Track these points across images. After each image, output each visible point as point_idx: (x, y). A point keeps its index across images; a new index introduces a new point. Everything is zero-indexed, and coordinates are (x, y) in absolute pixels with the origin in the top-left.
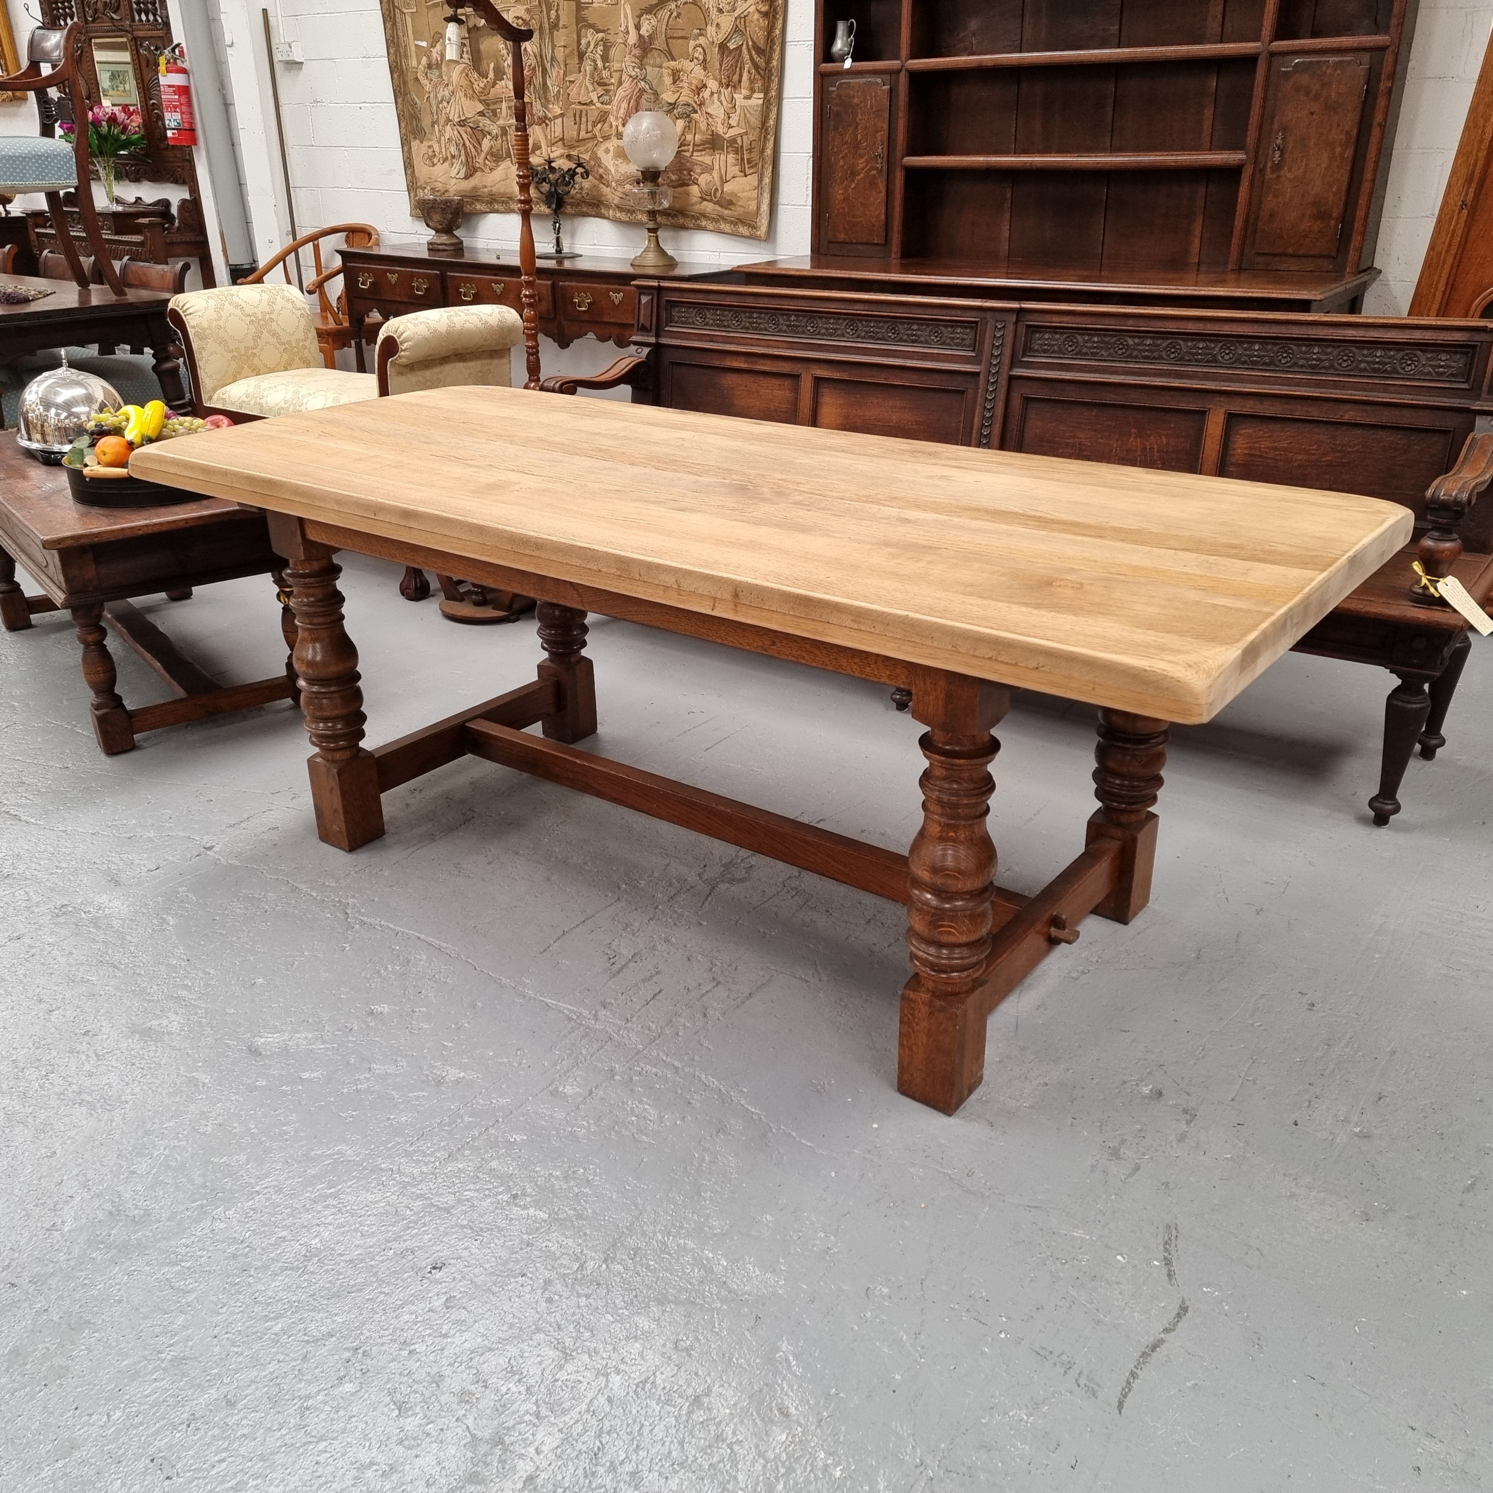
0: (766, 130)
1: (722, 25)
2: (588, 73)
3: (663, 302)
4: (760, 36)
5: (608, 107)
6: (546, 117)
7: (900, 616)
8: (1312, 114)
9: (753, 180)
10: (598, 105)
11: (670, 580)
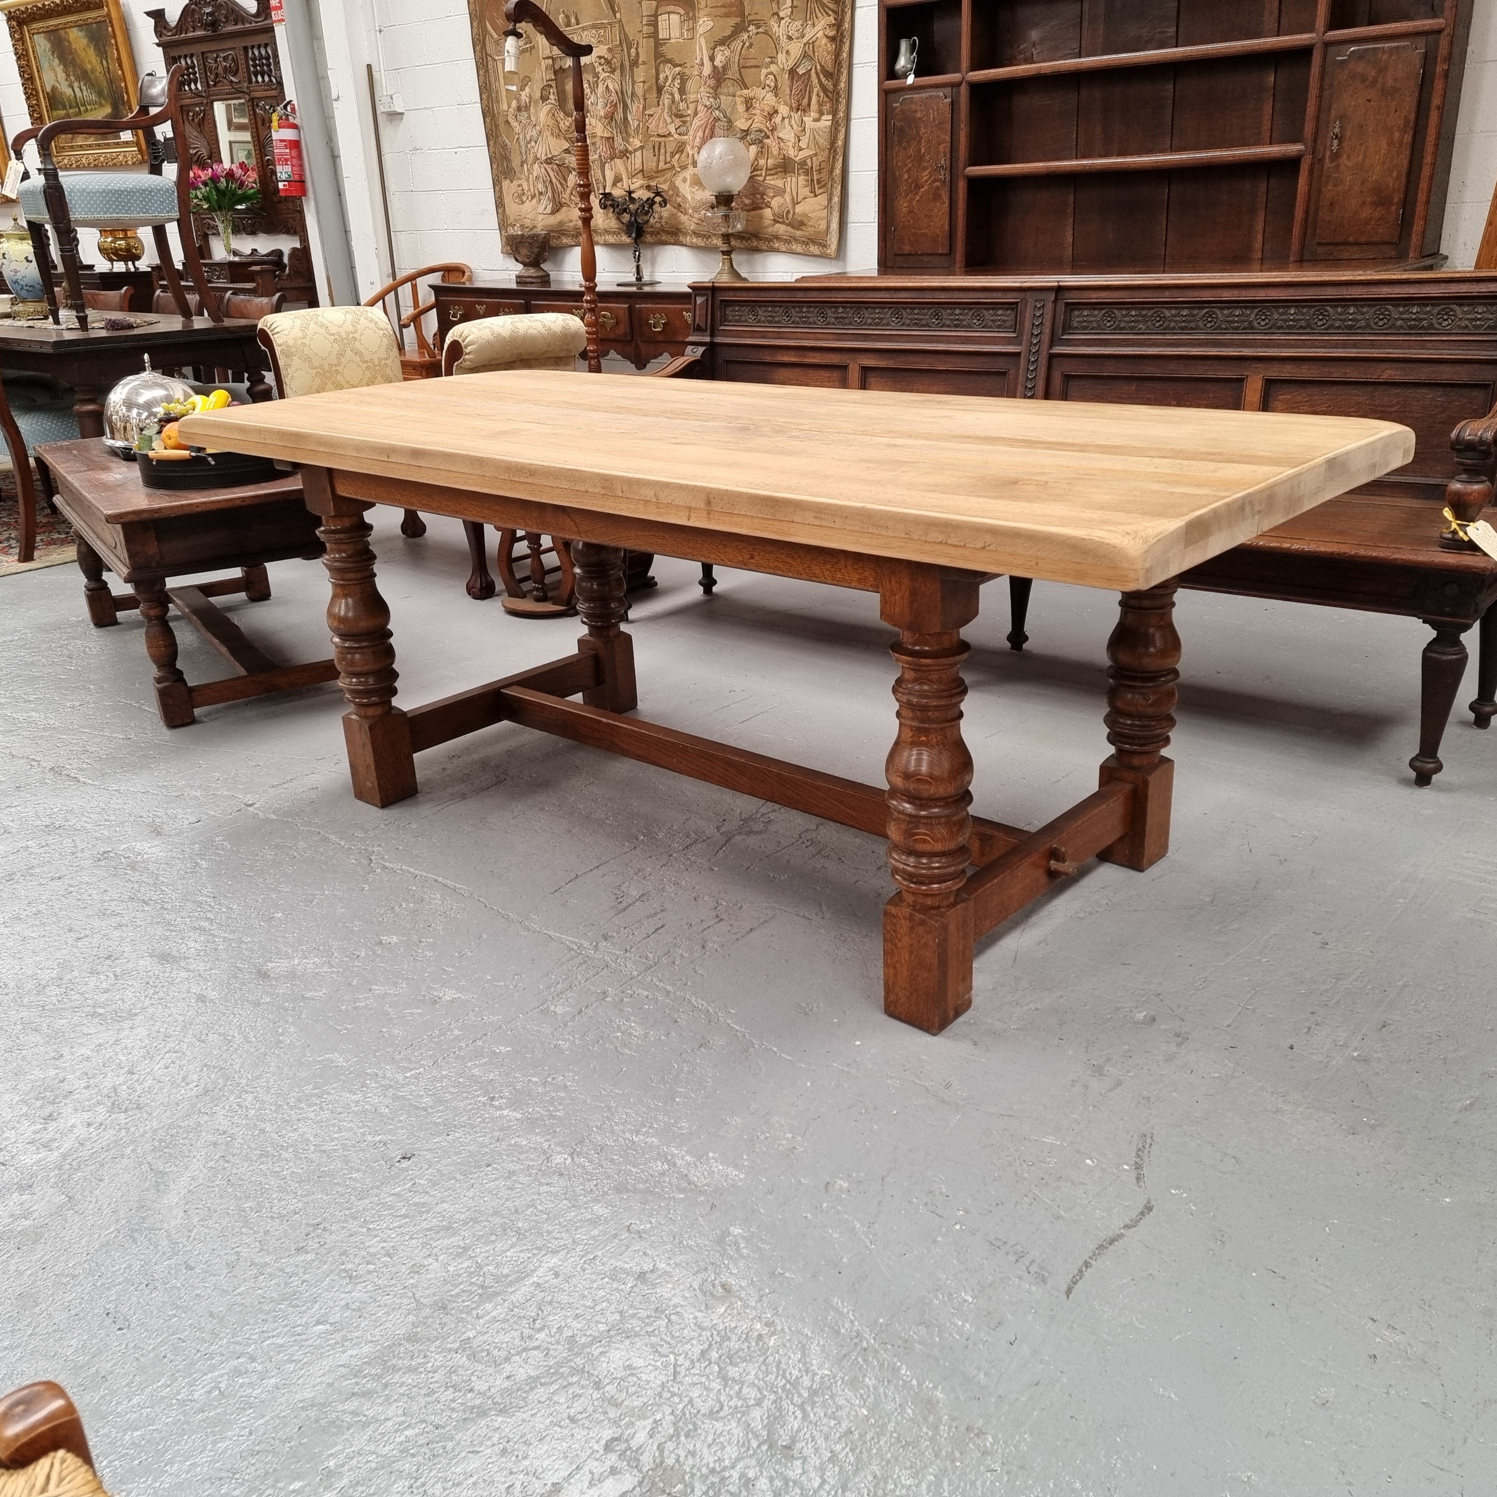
0: (835, 150)
1: (792, 52)
2: (666, 106)
3: (718, 303)
4: (828, 61)
5: (685, 137)
6: (627, 151)
7: (858, 508)
8: (1369, 101)
9: (822, 199)
10: (676, 136)
11: (649, 494)
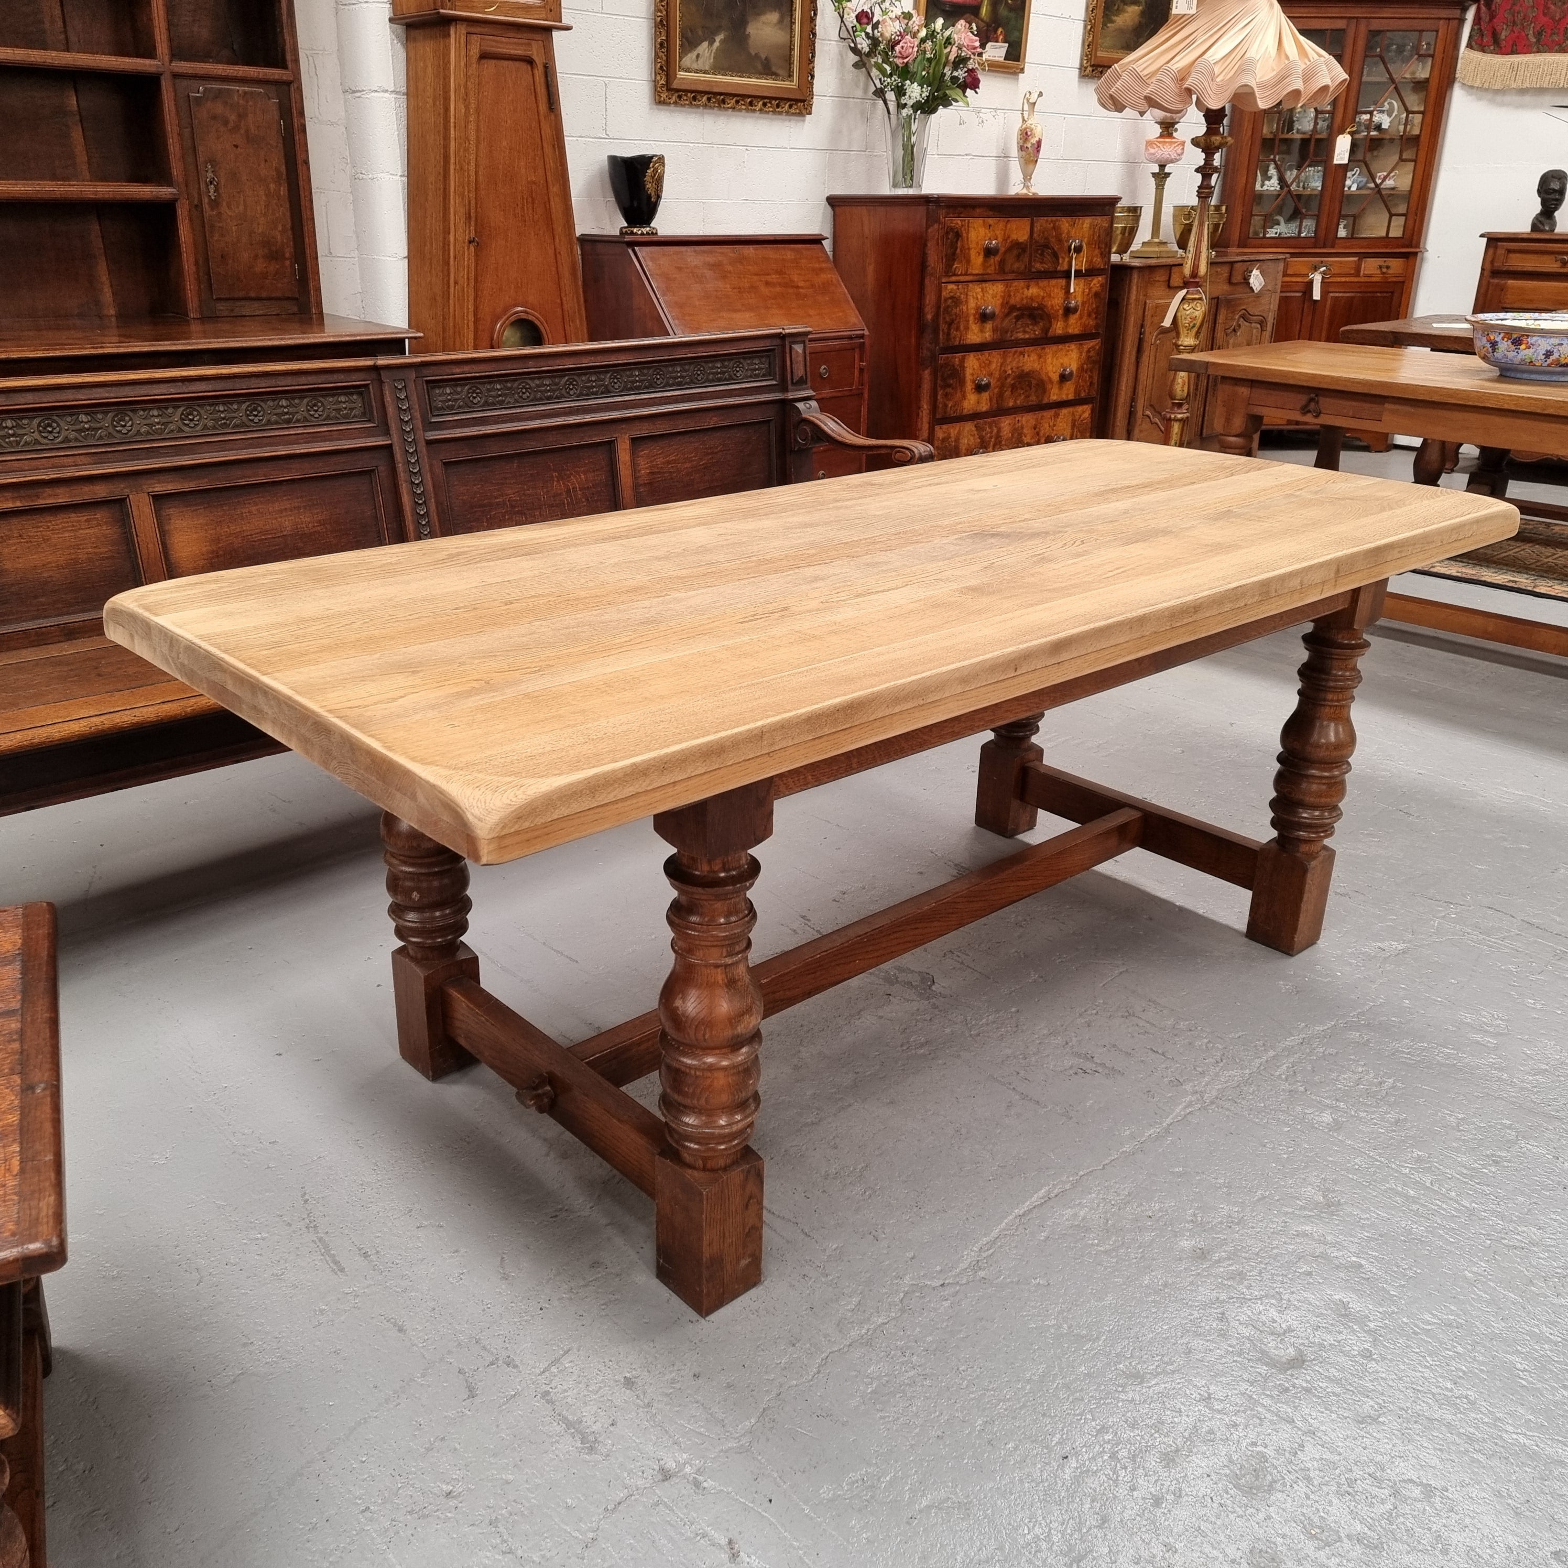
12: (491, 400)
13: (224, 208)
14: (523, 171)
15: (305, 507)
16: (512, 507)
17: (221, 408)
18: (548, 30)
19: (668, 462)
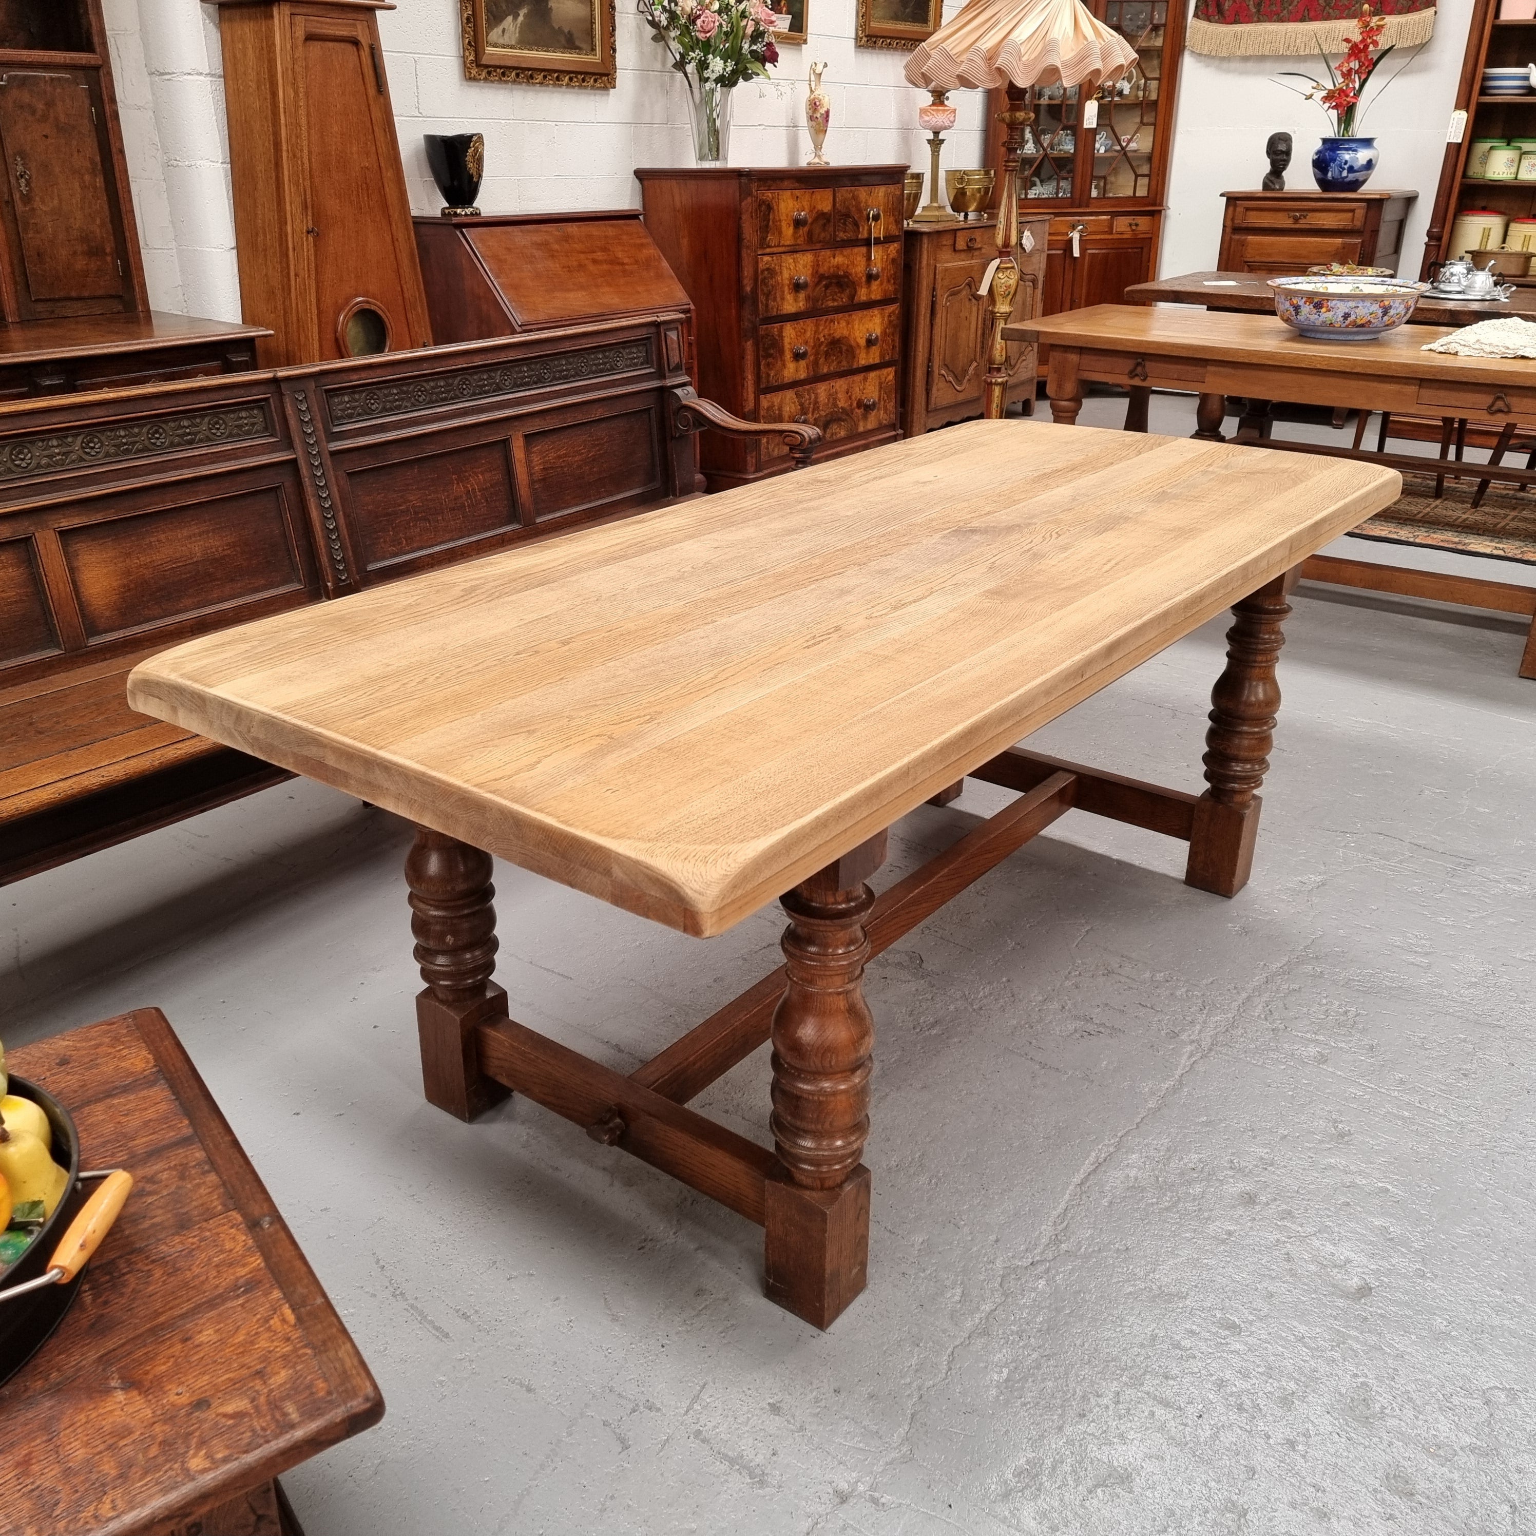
12: (388, 405)
13: (37, 203)
14: (356, 156)
15: (213, 531)
16: (416, 513)
17: (122, 433)
18: (370, 10)
19: (559, 457)
